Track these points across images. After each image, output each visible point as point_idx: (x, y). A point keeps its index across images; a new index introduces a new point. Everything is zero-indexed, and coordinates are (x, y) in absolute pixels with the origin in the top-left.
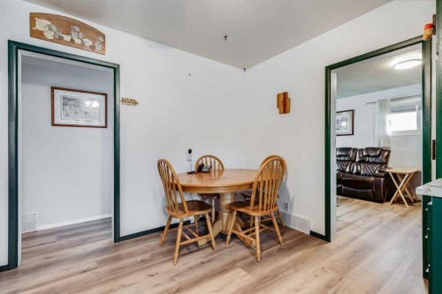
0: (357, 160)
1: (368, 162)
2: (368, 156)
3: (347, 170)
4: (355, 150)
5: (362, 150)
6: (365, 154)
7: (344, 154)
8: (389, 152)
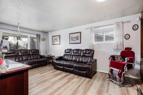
0: (82, 55)
1: (86, 56)
2: (86, 53)
3: (78, 60)
4: (81, 50)
5: (84, 50)
6: (84, 52)
7: (77, 52)
8: (94, 51)
